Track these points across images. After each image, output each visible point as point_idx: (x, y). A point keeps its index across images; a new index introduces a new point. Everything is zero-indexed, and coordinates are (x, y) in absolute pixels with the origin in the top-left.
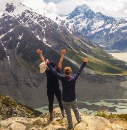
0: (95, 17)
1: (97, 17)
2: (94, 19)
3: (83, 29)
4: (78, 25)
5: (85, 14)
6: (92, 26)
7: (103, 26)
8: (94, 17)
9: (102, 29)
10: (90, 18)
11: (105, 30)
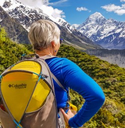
0: (106, 23)
1: (108, 23)
2: (104, 25)
3: (93, 35)
4: (88, 31)
5: (97, 21)
6: (102, 32)
7: (113, 31)
8: (104, 23)
9: (112, 33)
10: (101, 24)
11: (114, 34)
